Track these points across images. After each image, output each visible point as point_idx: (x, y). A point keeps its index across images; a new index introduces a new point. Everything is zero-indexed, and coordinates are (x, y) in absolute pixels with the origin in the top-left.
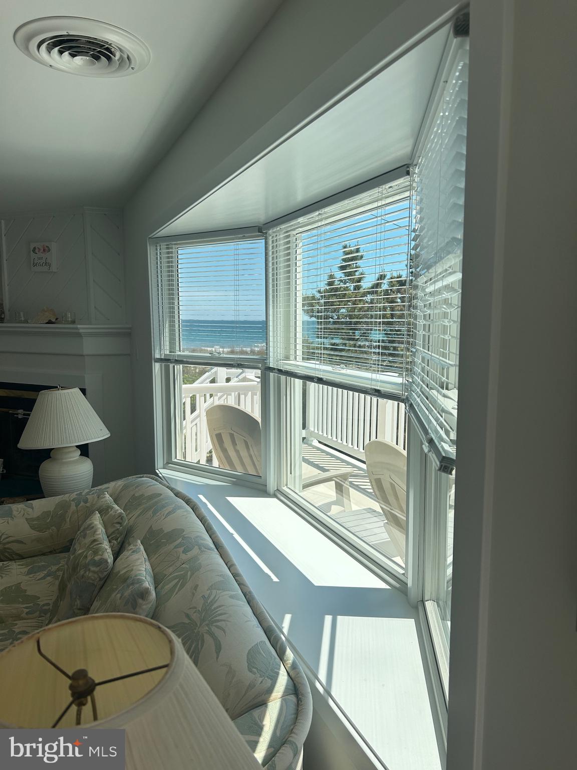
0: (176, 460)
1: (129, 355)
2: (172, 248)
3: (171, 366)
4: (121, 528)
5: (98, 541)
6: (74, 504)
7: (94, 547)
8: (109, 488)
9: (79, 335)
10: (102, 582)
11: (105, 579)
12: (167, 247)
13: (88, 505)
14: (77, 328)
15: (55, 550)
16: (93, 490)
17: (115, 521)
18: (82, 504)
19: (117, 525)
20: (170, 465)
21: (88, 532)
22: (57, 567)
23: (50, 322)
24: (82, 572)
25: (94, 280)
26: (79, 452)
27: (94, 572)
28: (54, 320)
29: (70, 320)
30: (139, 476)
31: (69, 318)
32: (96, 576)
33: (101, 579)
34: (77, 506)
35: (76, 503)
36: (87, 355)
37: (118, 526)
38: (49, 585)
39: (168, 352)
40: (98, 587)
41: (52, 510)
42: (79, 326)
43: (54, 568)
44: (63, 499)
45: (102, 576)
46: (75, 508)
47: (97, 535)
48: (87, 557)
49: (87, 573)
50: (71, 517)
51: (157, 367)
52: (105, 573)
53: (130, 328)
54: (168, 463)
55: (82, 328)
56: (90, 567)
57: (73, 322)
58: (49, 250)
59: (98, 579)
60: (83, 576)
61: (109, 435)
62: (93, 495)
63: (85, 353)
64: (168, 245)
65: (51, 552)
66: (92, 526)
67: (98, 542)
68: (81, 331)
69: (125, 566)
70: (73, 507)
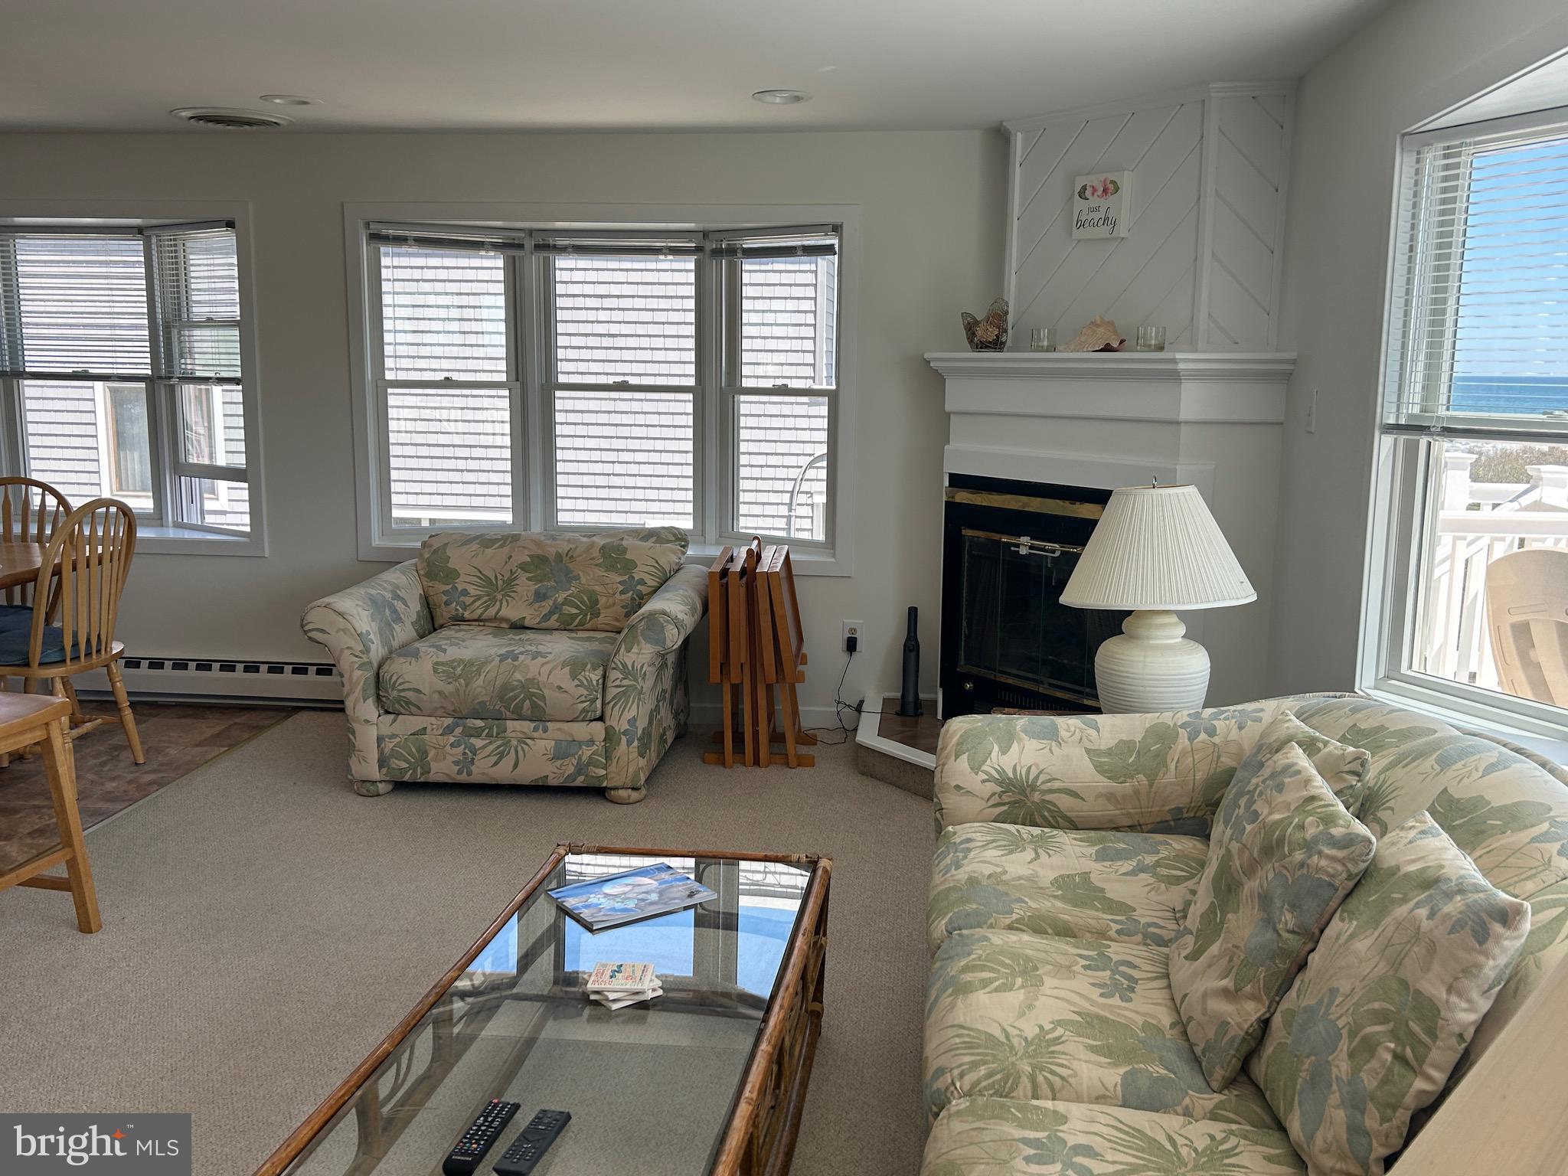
0: (1410, 673)
1: (1282, 424)
2: (1459, 155)
3: (1423, 441)
4: (1359, 784)
5: (1321, 800)
6: (1186, 736)
7: (1319, 810)
8: (1262, 710)
9: (1174, 377)
10: (1351, 884)
11: (1358, 878)
12: (1444, 154)
13: (1217, 740)
14: (1174, 361)
15: (1140, 825)
16: (1226, 711)
17: (1347, 768)
18: (1203, 736)
19: (1348, 777)
20: (1393, 682)
21: (1287, 780)
22: (1156, 859)
23: (1107, 348)
24: (1299, 856)
25: (1213, 254)
26: (1182, 630)
27: (1333, 859)
28: (1115, 345)
29: (1153, 342)
30: (1331, 694)
31: (1151, 340)
32: (1340, 868)
33: (1350, 877)
34: (1191, 739)
35: (1189, 733)
36: (1186, 422)
37: (1353, 780)
38: (1149, 888)
39: (1416, 410)
40: (1342, 892)
41: (1138, 738)
42: (1179, 356)
43: (1150, 860)
44: (1160, 720)
45: (1354, 870)
46: (1187, 742)
47: (1313, 787)
48: (1303, 828)
49: (1316, 857)
50: (1178, 762)
51: (1385, 447)
52: (1363, 866)
53: (1294, 362)
54: (1388, 677)
55: (1185, 360)
56: (1321, 847)
57: (1161, 348)
58: (1117, 189)
59: (1344, 875)
60: (1302, 865)
61: (1254, 598)
62: (1227, 722)
63: (1184, 415)
64: (1448, 148)
65: (1132, 828)
66: (1296, 768)
67: (1323, 803)
68: (1181, 366)
69: (1413, 857)
70: (1183, 741)
